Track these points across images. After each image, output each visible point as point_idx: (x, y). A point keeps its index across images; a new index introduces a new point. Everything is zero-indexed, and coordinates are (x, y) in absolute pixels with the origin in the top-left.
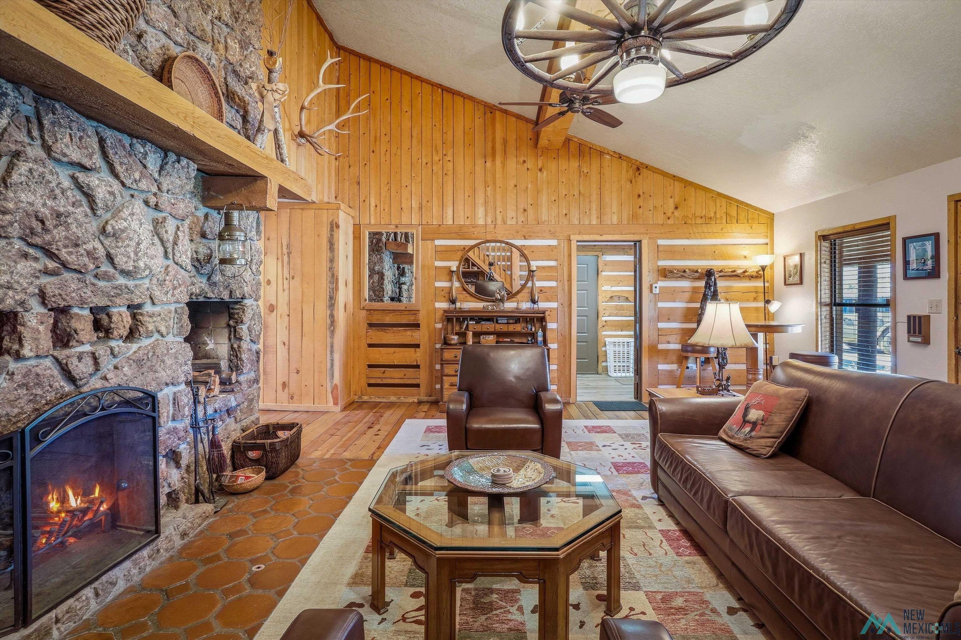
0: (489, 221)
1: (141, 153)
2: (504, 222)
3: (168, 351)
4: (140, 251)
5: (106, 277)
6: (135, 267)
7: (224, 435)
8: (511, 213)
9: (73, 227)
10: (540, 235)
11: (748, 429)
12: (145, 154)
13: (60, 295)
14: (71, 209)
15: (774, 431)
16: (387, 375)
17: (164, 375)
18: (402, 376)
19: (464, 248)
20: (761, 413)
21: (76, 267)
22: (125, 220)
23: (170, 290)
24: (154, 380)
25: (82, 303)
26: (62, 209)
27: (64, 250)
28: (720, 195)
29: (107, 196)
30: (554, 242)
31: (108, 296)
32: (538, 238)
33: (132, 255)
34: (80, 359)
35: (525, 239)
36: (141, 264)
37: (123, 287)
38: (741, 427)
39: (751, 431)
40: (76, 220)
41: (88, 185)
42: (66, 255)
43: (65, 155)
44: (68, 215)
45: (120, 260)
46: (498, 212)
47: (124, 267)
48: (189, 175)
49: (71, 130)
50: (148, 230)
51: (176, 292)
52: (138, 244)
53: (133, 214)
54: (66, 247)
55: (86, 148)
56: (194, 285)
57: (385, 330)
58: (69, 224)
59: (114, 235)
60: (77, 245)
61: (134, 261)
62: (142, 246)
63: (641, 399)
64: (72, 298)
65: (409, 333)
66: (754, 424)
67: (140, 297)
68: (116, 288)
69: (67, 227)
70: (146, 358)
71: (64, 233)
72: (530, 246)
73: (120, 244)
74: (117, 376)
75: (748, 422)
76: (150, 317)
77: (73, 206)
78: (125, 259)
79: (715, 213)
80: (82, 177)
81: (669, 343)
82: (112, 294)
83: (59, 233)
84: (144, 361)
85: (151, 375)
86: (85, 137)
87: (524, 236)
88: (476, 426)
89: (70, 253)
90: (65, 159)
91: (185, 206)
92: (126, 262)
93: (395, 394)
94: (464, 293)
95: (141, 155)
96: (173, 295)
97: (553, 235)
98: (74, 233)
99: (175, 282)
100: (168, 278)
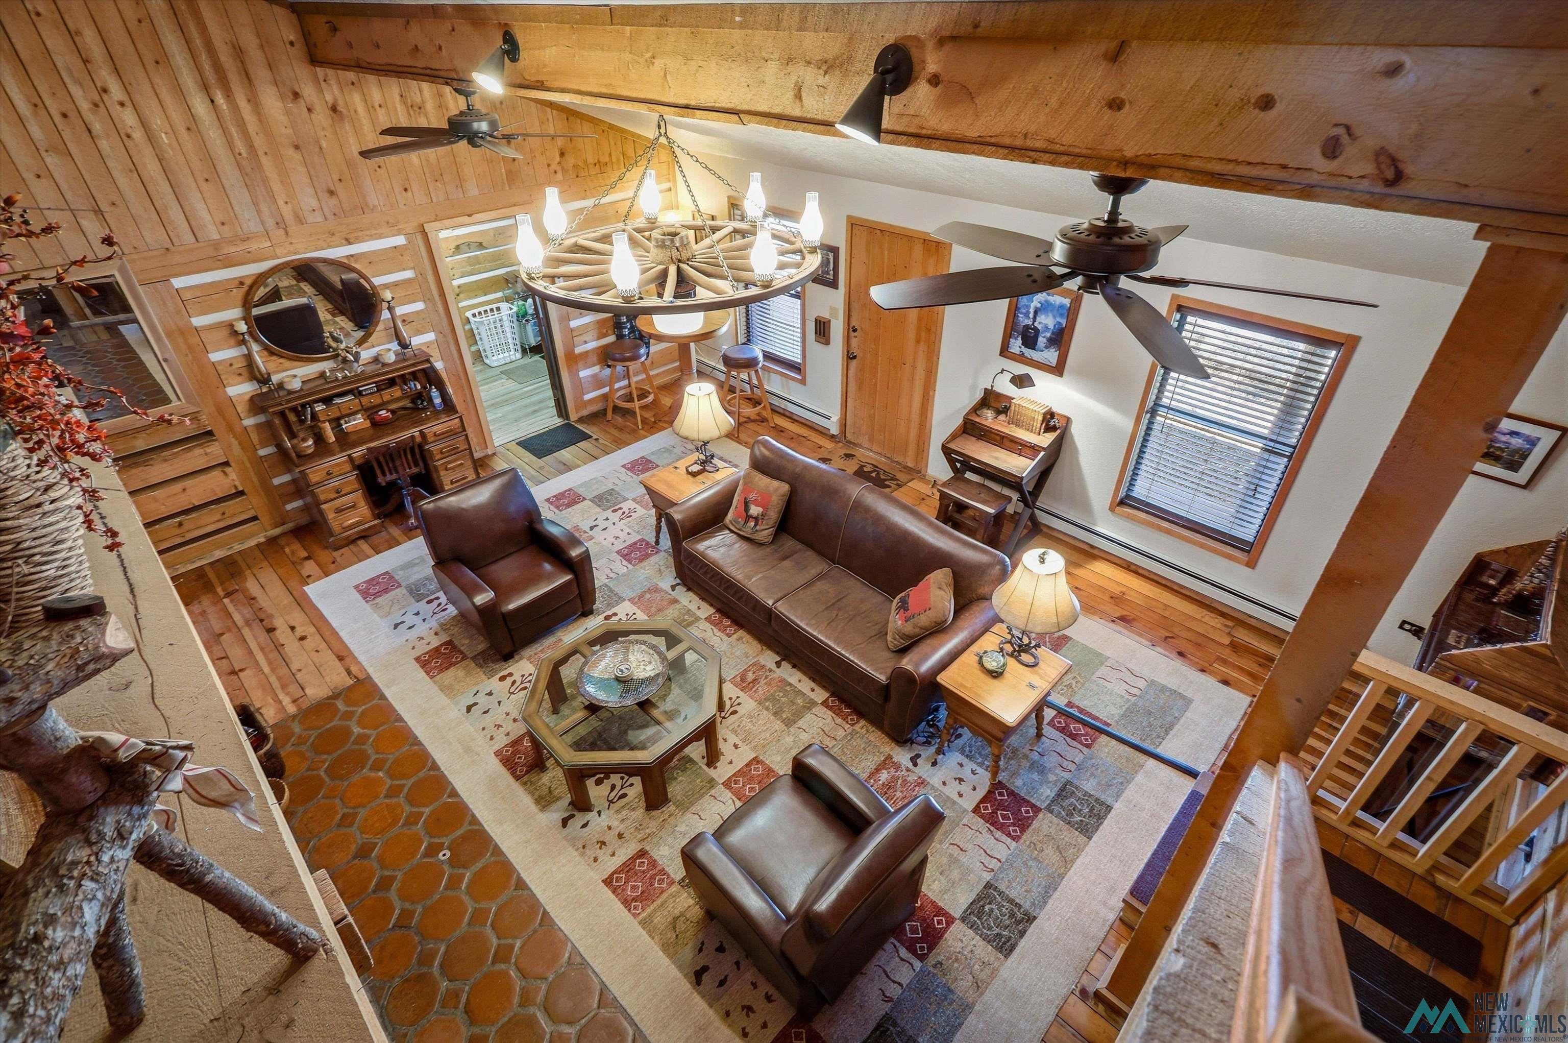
0: (270, 223)
2: (300, 220)
8: (308, 200)
10: (374, 232)
11: (753, 524)
15: (771, 522)
16: (186, 527)
18: (219, 516)
19: (242, 283)
20: (760, 510)
28: (612, 127)
30: (400, 240)
32: (372, 237)
35: (350, 243)
38: (746, 522)
39: (756, 525)
46: (281, 203)
57: (147, 461)
63: (568, 418)
65: (198, 451)
66: (756, 519)
72: (363, 255)
75: (751, 517)
79: (610, 155)
81: (586, 342)
87: (347, 240)
88: (511, 607)
93: (219, 546)
94: (274, 358)
97: (394, 228)
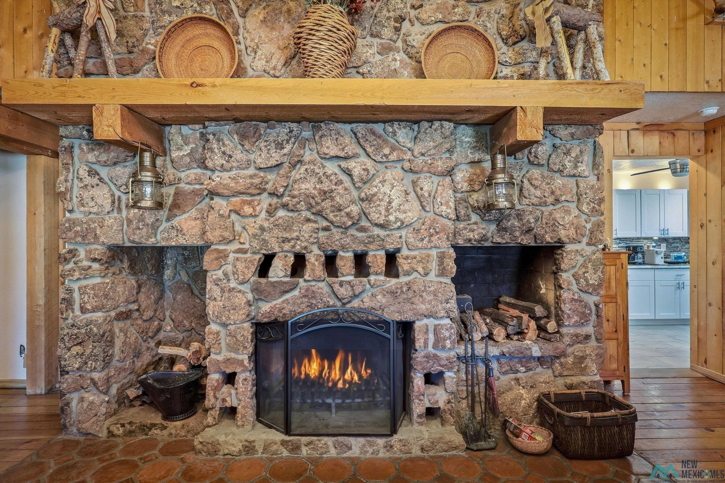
1: (390, 132)
3: (425, 288)
4: (392, 208)
5: (363, 229)
6: (387, 221)
7: (527, 382)
9: (338, 199)
12: (394, 133)
13: (327, 243)
14: (334, 187)
17: (422, 307)
21: (338, 224)
22: (376, 187)
23: (425, 238)
24: (411, 311)
25: (344, 248)
26: (326, 189)
27: (332, 214)
29: (362, 172)
31: (364, 244)
33: (383, 212)
34: (341, 285)
36: (392, 218)
37: (376, 236)
40: (338, 193)
41: (347, 168)
42: (332, 217)
43: (327, 154)
44: (332, 191)
45: (374, 216)
47: (376, 222)
48: (444, 135)
49: (331, 136)
50: (401, 191)
51: (433, 239)
52: (390, 203)
53: (385, 181)
54: (333, 212)
55: (341, 144)
56: (473, 231)
58: (333, 197)
59: (367, 199)
60: (340, 210)
61: (385, 216)
62: (393, 204)
64: (336, 245)
67: (392, 244)
68: (369, 237)
69: (332, 199)
70: (399, 291)
71: (330, 204)
73: (372, 205)
74: (371, 301)
76: (404, 259)
77: (336, 185)
78: (377, 216)
80: (344, 164)
82: (367, 241)
83: (327, 204)
84: (398, 294)
85: (408, 306)
86: (339, 137)
89: (336, 216)
90: (328, 157)
91: (443, 163)
92: (379, 218)
95: (391, 134)
96: (430, 241)
98: (338, 202)
99: (431, 230)
100: (423, 227)
